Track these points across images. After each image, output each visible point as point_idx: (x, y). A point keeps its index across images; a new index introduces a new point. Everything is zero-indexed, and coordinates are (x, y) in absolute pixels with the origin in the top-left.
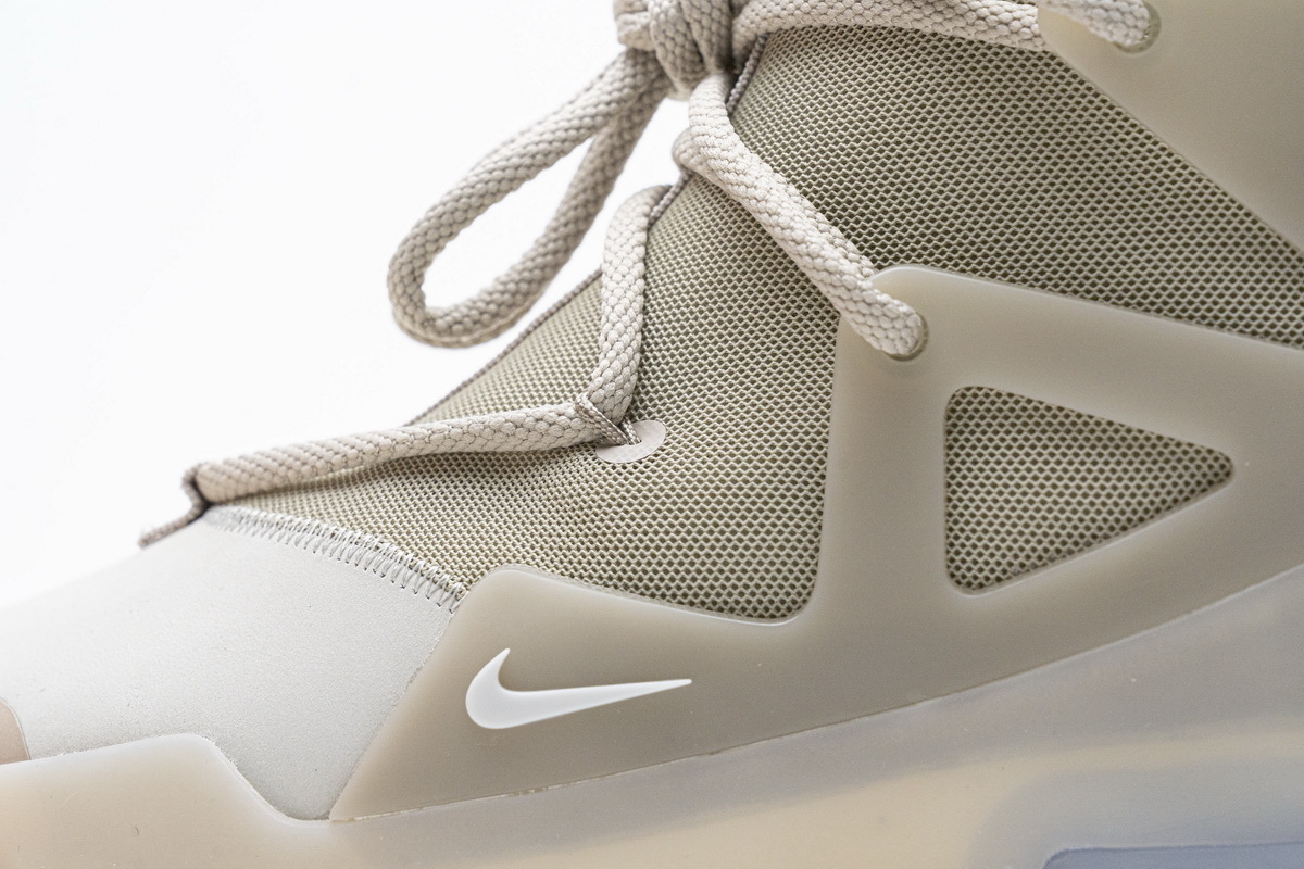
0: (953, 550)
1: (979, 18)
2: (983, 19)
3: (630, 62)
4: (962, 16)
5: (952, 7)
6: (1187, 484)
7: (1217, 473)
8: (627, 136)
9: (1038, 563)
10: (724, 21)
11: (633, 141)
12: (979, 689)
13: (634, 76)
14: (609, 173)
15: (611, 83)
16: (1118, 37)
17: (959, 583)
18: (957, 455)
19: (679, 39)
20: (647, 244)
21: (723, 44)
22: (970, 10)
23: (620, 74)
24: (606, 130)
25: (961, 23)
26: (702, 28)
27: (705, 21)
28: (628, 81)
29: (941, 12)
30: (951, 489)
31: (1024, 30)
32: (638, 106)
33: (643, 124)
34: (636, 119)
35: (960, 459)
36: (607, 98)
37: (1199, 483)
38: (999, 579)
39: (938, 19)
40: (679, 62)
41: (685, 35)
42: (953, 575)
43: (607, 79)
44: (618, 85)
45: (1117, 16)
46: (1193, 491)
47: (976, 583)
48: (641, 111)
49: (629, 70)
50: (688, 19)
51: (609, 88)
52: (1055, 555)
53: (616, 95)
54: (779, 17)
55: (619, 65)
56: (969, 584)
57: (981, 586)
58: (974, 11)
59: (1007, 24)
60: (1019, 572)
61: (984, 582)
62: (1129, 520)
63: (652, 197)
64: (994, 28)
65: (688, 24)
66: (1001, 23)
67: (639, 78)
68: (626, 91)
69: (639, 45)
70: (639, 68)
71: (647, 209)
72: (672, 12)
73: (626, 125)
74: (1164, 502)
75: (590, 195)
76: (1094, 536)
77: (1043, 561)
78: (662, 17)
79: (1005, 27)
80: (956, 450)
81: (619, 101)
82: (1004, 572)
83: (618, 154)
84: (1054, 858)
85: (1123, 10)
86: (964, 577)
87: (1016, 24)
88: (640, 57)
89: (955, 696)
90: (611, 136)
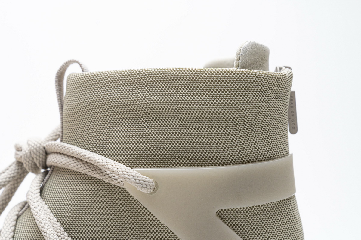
1: (109, 177)
2: (110, 177)
3: (17, 165)
4: (104, 175)
5: (102, 172)
8: (16, 185)
10: (44, 157)
11: (17, 187)
13: (18, 169)
14: (10, 195)
15: (11, 171)
16: (145, 191)
19: (30, 162)
20: (15, 226)
21: (44, 163)
22: (107, 174)
23: (14, 169)
24: (9, 185)
25: (104, 178)
26: (37, 159)
27: (38, 158)
28: (16, 171)
29: (99, 173)
31: (121, 182)
32: (20, 177)
33: (21, 182)
34: (19, 180)
36: (9, 176)
39: (98, 175)
40: (30, 168)
41: (32, 161)
43: (10, 169)
44: (13, 172)
45: (145, 186)
48: (20, 178)
49: (17, 168)
50: (33, 156)
51: (10, 173)
53: (12, 175)
54: (56, 163)
55: (14, 165)
58: (108, 174)
59: (117, 180)
63: (20, 208)
64: (113, 180)
65: (33, 158)
66: (115, 179)
67: (20, 170)
68: (15, 174)
69: (20, 161)
70: (20, 167)
71: (17, 213)
72: (29, 154)
73: (16, 182)
75: (4, 202)
78: (25, 155)
79: (116, 181)
81: (13, 177)
83: (13, 190)
85: (147, 184)
87: (119, 180)
88: (19, 164)
90: (11, 185)
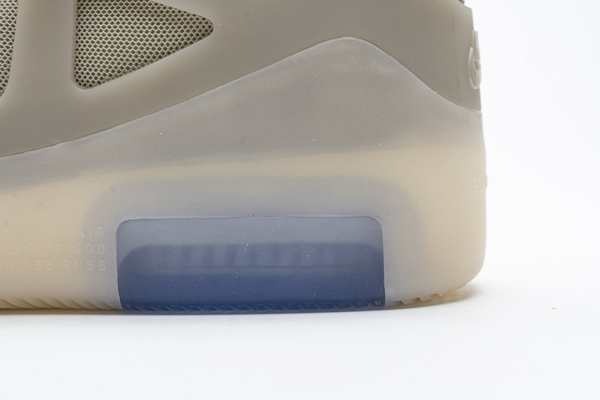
0: (78, 68)
6: (192, 35)
7: (205, 30)
9: (118, 74)
12: (86, 138)
17: (80, 84)
18: (82, 20)
30: (78, 37)
35: (83, 21)
37: (197, 35)
38: (99, 83)
42: (77, 81)
46: (194, 39)
47: (88, 84)
52: (127, 70)
56: (85, 85)
57: (91, 86)
60: (109, 79)
61: (92, 84)
62: (163, 53)
74: (180, 44)
76: (146, 61)
77: (120, 73)
80: (82, 17)
82: (102, 79)
84: (122, 224)
86: (82, 81)
89: (75, 141)
